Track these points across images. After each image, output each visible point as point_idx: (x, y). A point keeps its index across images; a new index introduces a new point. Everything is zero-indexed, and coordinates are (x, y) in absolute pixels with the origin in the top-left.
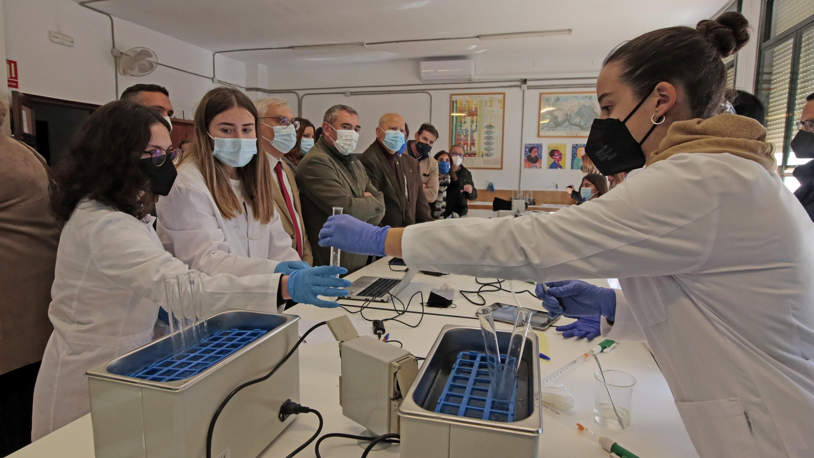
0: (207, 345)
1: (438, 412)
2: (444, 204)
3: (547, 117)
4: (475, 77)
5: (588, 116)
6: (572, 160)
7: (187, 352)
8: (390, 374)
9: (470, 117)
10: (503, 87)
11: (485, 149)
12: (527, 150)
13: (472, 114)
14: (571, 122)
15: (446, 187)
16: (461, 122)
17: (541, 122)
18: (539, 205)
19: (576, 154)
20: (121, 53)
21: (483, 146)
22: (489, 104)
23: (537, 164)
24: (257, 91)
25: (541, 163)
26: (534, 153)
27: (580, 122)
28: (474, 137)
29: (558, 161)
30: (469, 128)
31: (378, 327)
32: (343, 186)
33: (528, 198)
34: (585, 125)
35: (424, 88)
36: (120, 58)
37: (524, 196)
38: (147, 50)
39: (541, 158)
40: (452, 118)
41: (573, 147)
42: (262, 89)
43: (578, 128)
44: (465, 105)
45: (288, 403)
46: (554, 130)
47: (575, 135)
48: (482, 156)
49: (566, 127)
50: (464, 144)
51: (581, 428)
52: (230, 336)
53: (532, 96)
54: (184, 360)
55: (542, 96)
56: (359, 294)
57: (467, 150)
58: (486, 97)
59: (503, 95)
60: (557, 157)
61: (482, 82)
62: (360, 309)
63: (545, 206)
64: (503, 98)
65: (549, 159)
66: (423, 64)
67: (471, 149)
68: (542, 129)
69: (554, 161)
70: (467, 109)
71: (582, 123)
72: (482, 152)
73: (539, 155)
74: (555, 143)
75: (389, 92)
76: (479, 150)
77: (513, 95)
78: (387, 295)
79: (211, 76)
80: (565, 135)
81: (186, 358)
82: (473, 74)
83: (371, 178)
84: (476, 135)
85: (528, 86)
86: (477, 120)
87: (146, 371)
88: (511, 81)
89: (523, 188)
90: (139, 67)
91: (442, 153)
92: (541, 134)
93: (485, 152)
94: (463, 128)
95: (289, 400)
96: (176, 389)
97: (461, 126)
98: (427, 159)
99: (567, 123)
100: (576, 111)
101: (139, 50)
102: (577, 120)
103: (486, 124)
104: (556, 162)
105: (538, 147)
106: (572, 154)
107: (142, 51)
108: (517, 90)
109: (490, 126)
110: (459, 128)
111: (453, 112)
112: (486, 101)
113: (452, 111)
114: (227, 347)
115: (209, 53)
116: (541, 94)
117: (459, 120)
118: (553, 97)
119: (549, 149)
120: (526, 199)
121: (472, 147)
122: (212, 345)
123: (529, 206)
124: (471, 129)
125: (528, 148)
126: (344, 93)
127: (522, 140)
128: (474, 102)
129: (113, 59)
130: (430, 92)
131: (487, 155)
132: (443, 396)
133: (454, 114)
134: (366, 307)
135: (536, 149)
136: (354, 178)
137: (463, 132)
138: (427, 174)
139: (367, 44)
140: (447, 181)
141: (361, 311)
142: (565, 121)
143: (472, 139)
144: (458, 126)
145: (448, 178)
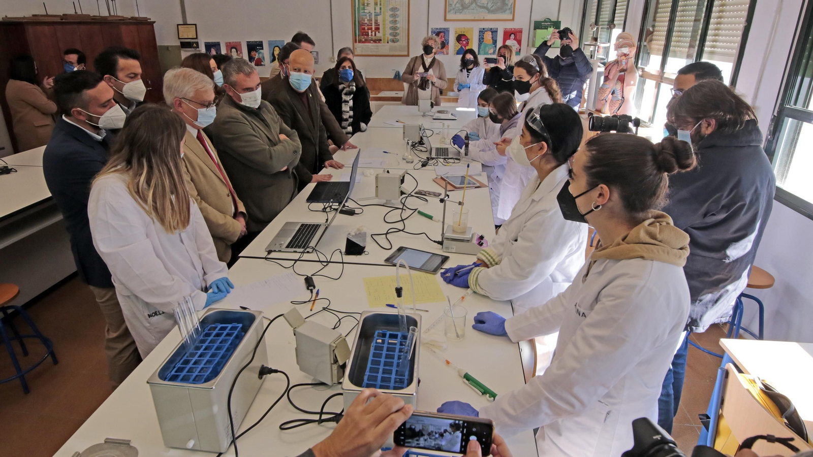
2: (351, 113)
6: (479, 45)
8: (330, 351)
11: (390, 34)
12: (434, 35)
14: (478, 4)
15: (352, 96)
16: (364, 5)
19: (483, 39)
21: (389, 31)
23: (444, 50)
25: (448, 49)
26: (442, 37)
27: (488, 3)
28: (379, 21)
29: (465, 47)
30: (373, 11)
31: (309, 282)
32: (261, 138)
34: (492, 7)
39: (448, 43)
40: (353, 1)
41: (480, 32)
43: (483, 10)
46: (461, 13)
47: (482, 19)
48: (388, 42)
49: (473, 9)
50: (368, 29)
51: (448, 362)
56: (288, 246)
57: (372, 35)
60: (464, 42)
62: (292, 262)
65: (456, 44)
67: (375, 35)
68: (449, 12)
69: (461, 47)
71: (489, 6)
72: (388, 38)
73: (446, 40)
74: (461, 27)
76: (384, 35)
78: (311, 244)
80: (473, 18)
83: (283, 116)
84: (380, 18)
86: (381, 1)
92: (447, 18)
93: (391, 37)
94: (366, 11)
95: (264, 366)
97: (364, 9)
99: (474, 5)
102: (484, 2)
103: (391, 7)
104: (463, 47)
105: (445, 31)
106: (479, 39)
109: (395, 9)
110: (363, 11)
117: (361, 1)
119: (456, 34)
121: (377, 32)
124: (375, 12)
125: (435, 32)
127: (428, 24)
131: (393, 41)
135: (442, 34)
136: (267, 125)
137: (366, 15)
140: (352, 89)
141: (293, 265)
142: (472, 4)
143: (376, 23)
144: (361, 9)
145: (353, 86)
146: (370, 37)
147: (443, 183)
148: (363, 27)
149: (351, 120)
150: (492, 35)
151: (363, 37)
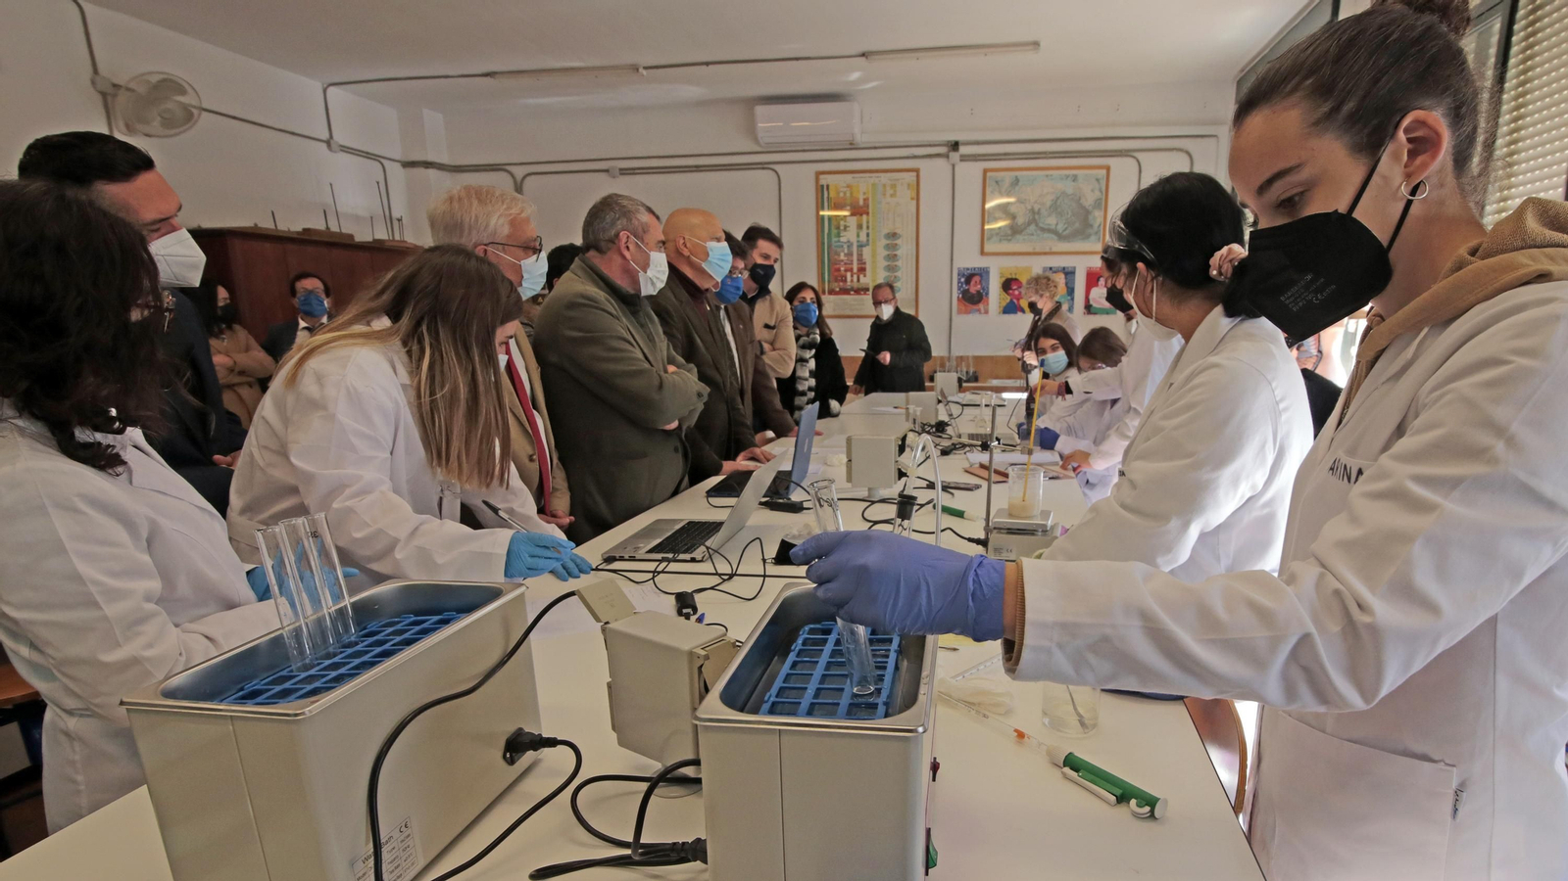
0: (356, 644)
1: (765, 714)
2: (812, 382)
3: (997, 215)
4: (860, 139)
5: (1070, 213)
7: (317, 659)
8: (691, 669)
9: (855, 218)
10: (915, 157)
12: (963, 280)
13: (859, 211)
14: (1041, 225)
15: (814, 351)
16: (838, 228)
17: (986, 227)
18: (985, 382)
20: (115, 86)
22: (890, 191)
23: (981, 306)
24: (427, 168)
25: (988, 304)
26: (975, 285)
27: (1057, 224)
28: (864, 257)
29: (1018, 300)
30: (854, 239)
31: (685, 603)
33: (965, 370)
34: (1065, 230)
35: (764, 160)
36: (115, 96)
37: (957, 366)
38: (171, 77)
39: (987, 294)
40: (820, 220)
42: (436, 163)
43: (1053, 236)
44: (845, 193)
45: (520, 732)
46: (1010, 241)
47: (1047, 250)
49: (1032, 235)
50: (846, 271)
51: (1021, 735)
52: (398, 627)
53: (970, 174)
54: (312, 672)
55: (989, 174)
56: (650, 551)
57: (852, 281)
58: (884, 178)
59: (915, 174)
60: (1017, 292)
61: (875, 148)
62: (650, 575)
63: (995, 383)
64: (915, 179)
65: (1002, 296)
66: (761, 110)
67: (858, 280)
68: (989, 239)
69: (1011, 300)
70: (848, 202)
71: (1060, 228)
73: (983, 289)
74: (1010, 266)
75: (698, 169)
77: (935, 172)
78: (702, 548)
79: (325, 135)
80: (1030, 250)
81: (318, 668)
82: (857, 130)
84: (867, 252)
85: (961, 156)
86: (868, 222)
87: (241, 693)
88: (930, 146)
89: (956, 352)
90: (162, 117)
91: (801, 287)
92: (986, 249)
94: (842, 239)
95: (521, 729)
96: (296, 715)
97: (839, 236)
98: (767, 297)
99: (1032, 227)
100: (1049, 203)
101: (154, 79)
102: (1051, 221)
103: (885, 231)
104: (1015, 301)
105: (982, 274)
107: (164, 80)
108: (941, 162)
109: (893, 235)
110: (836, 239)
111: (823, 209)
112: (884, 186)
113: (820, 206)
114: (393, 645)
115: (314, 87)
116: (985, 171)
117: (834, 223)
118: (1008, 177)
120: (961, 371)
121: (861, 276)
122: (365, 643)
123: (964, 385)
124: (858, 241)
125: (964, 275)
126: (607, 171)
127: (952, 260)
128: (862, 187)
129: (98, 99)
130: (776, 167)
132: (774, 690)
133: (825, 213)
134: (663, 572)
135: (977, 278)
137: (842, 246)
138: (772, 324)
139: (645, 68)
140: (814, 339)
141: (653, 578)
142: (1029, 224)
143: (861, 261)
144: (833, 236)
145: (815, 334)
146: (849, 283)
147: (985, 474)
148: (838, 266)
149: (812, 395)
150: (1066, 278)
151: (836, 284)
